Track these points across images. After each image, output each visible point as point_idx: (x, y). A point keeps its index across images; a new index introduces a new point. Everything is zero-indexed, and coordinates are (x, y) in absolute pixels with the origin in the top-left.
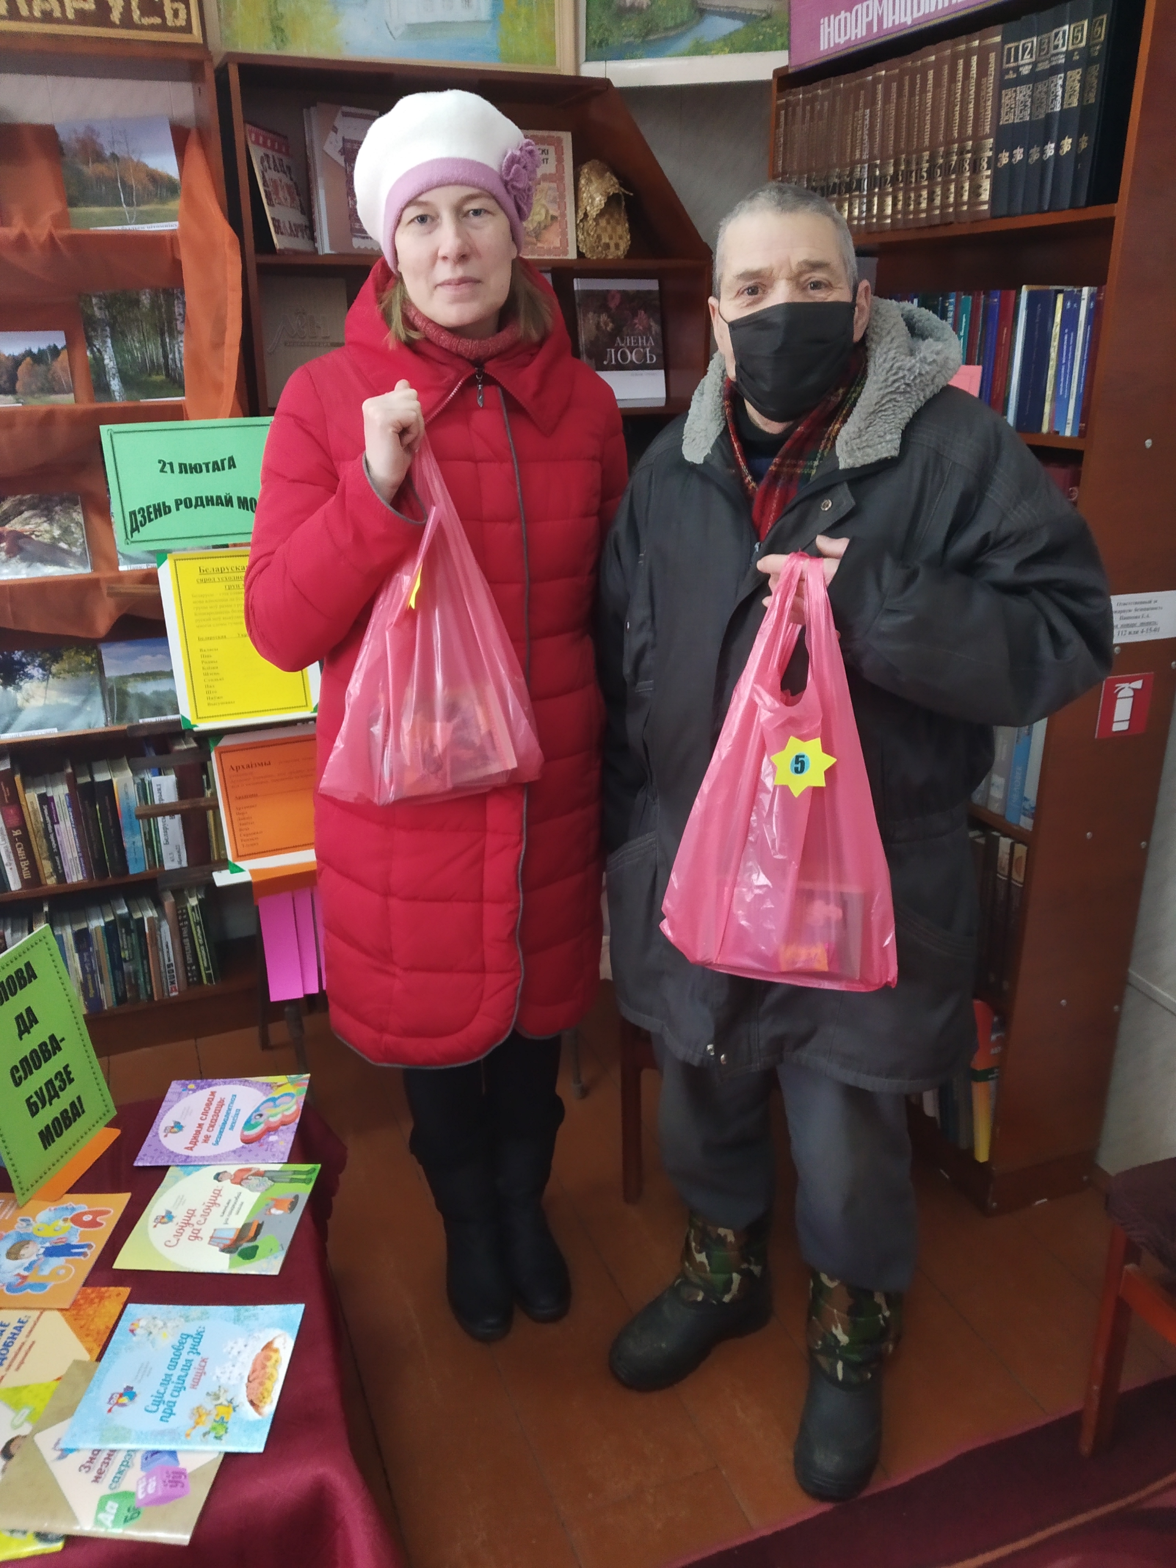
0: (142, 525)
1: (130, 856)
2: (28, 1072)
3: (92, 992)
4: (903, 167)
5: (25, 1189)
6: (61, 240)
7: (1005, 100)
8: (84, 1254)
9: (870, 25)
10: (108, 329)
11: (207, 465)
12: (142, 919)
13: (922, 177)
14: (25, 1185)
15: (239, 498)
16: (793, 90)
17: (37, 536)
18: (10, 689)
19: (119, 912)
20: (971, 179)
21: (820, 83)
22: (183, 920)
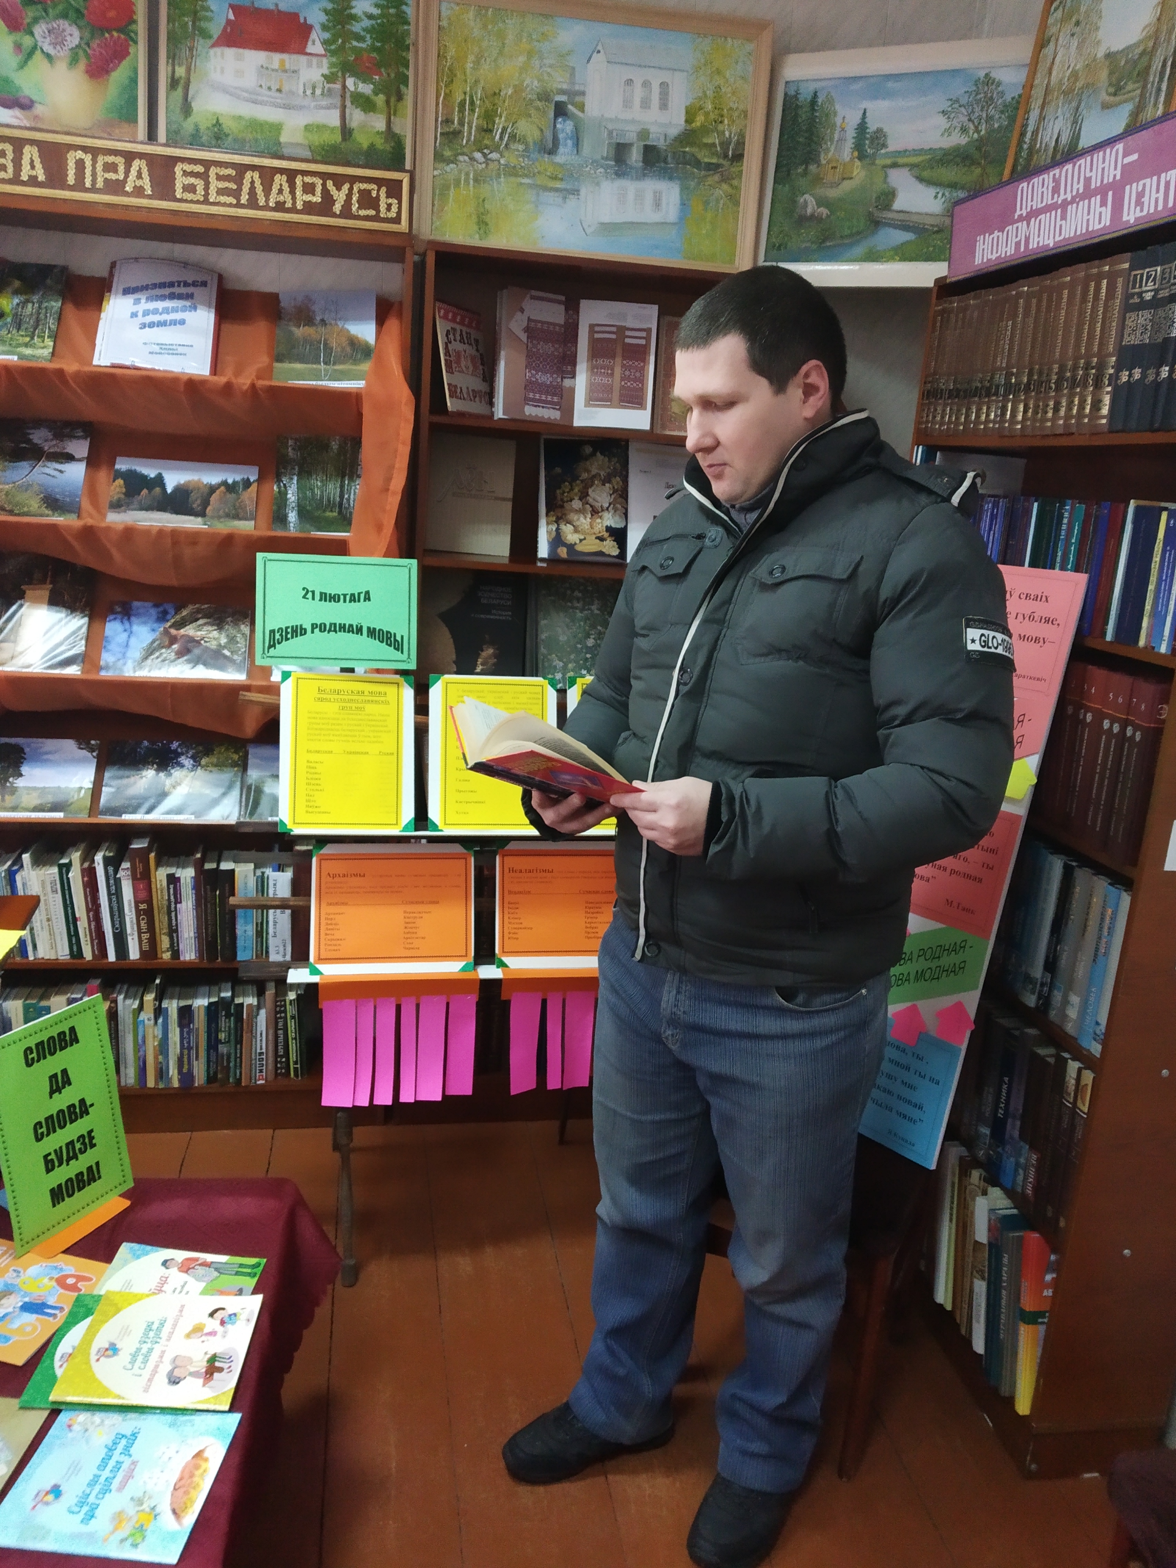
0: (279, 643)
1: (240, 943)
2: (51, 1130)
3: (186, 1067)
4: (1036, 377)
5: (25, 1240)
6: (261, 389)
7: (1129, 322)
8: (54, 1316)
9: (1018, 244)
10: (297, 468)
11: (345, 596)
12: (242, 1004)
13: (1050, 388)
14: (27, 1236)
15: (369, 628)
16: (949, 299)
17: (206, 642)
18: (162, 775)
19: (223, 995)
20: (1094, 394)
21: (973, 294)
22: (281, 1012)
